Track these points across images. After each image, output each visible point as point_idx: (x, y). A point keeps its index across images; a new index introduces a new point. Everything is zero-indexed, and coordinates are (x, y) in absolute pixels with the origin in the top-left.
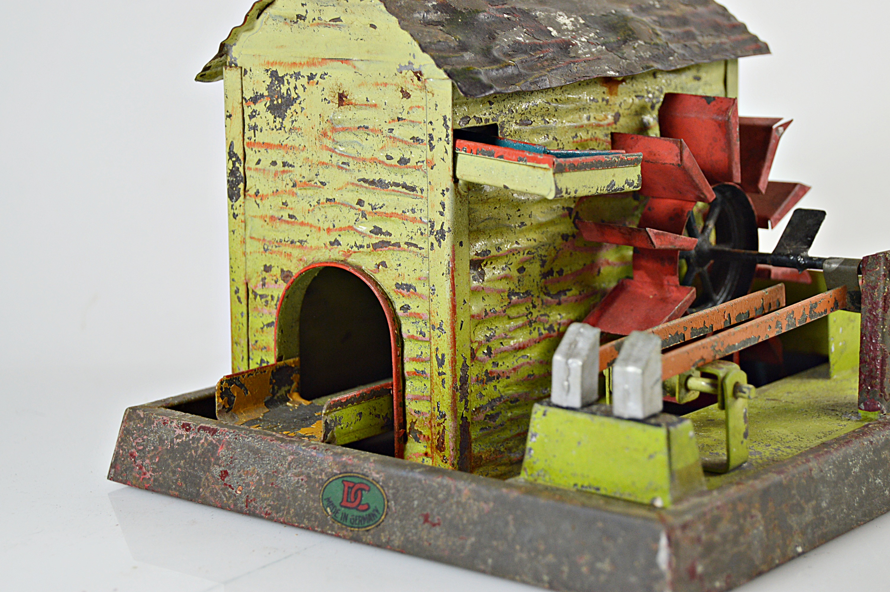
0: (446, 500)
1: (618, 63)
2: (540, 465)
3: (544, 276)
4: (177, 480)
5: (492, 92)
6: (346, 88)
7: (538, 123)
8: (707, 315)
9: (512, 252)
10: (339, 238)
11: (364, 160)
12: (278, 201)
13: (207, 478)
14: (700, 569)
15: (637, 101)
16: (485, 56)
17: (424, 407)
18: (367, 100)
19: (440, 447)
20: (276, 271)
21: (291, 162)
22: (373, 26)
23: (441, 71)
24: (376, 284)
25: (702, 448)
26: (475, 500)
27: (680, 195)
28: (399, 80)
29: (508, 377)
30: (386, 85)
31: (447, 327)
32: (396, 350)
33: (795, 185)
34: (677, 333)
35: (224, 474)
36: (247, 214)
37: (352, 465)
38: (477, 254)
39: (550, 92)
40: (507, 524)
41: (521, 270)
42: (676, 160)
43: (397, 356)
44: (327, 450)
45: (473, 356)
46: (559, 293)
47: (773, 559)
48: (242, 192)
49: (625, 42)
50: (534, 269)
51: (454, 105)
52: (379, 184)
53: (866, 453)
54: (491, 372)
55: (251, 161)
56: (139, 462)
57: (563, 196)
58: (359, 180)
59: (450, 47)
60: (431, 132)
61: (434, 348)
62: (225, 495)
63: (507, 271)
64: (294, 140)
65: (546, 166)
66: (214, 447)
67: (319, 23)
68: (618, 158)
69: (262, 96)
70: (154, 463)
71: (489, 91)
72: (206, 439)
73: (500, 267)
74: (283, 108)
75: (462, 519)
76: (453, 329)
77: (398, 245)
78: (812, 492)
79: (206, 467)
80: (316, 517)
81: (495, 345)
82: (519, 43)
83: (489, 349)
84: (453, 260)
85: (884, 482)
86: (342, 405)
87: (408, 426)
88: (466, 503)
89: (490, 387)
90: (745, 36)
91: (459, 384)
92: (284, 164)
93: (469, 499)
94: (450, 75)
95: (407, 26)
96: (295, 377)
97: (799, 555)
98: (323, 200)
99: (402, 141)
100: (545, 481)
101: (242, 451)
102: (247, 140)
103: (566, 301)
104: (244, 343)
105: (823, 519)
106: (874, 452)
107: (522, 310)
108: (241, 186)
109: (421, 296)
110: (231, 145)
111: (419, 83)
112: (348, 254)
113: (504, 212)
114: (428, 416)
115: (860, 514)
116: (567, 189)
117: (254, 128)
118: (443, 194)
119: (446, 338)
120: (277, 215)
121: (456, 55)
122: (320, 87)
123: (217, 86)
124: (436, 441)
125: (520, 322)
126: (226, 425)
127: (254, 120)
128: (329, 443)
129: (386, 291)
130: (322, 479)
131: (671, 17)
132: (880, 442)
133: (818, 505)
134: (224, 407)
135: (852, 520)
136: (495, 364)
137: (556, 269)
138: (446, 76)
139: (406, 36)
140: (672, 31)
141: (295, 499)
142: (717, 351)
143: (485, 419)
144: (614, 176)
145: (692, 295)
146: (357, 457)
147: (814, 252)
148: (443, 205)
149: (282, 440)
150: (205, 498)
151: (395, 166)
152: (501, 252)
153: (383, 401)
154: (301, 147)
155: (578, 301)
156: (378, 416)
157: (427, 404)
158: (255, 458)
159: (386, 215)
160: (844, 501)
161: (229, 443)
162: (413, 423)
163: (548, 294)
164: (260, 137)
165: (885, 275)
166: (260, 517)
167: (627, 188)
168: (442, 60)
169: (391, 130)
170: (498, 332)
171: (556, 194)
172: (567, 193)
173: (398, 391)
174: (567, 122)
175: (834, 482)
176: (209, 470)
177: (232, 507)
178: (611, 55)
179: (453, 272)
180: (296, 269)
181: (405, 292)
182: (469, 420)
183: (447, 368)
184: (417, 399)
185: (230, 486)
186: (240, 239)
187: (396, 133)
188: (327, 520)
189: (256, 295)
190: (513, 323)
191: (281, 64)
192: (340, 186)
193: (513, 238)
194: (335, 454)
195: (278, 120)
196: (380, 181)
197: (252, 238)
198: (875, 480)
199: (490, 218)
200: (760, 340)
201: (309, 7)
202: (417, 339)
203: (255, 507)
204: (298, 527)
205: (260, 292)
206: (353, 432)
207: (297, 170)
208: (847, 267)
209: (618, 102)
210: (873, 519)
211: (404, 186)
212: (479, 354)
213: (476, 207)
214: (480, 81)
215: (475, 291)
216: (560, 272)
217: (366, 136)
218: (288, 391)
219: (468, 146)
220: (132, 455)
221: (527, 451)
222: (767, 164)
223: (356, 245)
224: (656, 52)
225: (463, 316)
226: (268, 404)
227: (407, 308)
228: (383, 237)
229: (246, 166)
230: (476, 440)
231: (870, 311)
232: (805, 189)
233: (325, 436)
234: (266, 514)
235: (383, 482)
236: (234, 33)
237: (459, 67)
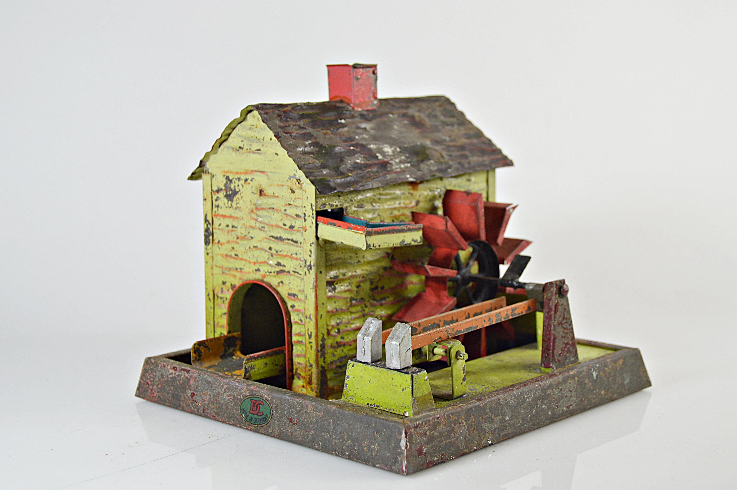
0: (300, 411)
1: (416, 174)
2: (351, 393)
3: (372, 290)
4: (169, 397)
5: (336, 191)
6: (264, 187)
7: (368, 206)
8: (454, 314)
9: (353, 277)
10: (260, 268)
11: (272, 226)
12: (230, 246)
13: (184, 397)
14: (425, 450)
15: (430, 193)
16: (336, 171)
17: (302, 360)
18: (274, 194)
19: (310, 383)
20: (228, 284)
21: (236, 225)
22: (277, 154)
23: (308, 180)
24: (278, 293)
25: (432, 386)
26: (314, 411)
27: (449, 246)
28: (289, 183)
29: (350, 345)
30: (283, 186)
31: (313, 318)
32: (288, 329)
33: (521, 241)
34: (434, 323)
35: (193, 394)
36: (214, 253)
37: (256, 391)
38: (331, 278)
39: (376, 190)
40: (329, 424)
41: (358, 286)
42: (444, 228)
43: (288, 332)
44: (244, 382)
45: (329, 333)
46: (382, 299)
47: (472, 447)
48: (211, 241)
49: (422, 161)
50: (366, 286)
51: (316, 198)
52: (280, 239)
53: (536, 391)
54: (340, 342)
55: (216, 225)
56: (151, 387)
57: (371, 248)
58: (270, 236)
59: (315, 166)
60: (305, 212)
61: (307, 328)
62: (193, 406)
63: (349, 287)
64: (237, 214)
65: (362, 232)
66: (188, 380)
67: (250, 151)
68: (406, 227)
69: (221, 189)
70: (158, 388)
71: (334, 191)
72: (185, 376)
73: (346, 285)
74: (232, 196)
75: (308, 421)
76: (316, 319)
77: (289, 272)
78: (500, 412)
79: (184, 391)
80: (237, 418)
81: (342, 327)
82: (357, 163)
83: (339, 330)
84: (316, 281)
85: (548, 407)
86: (256, 358)
87: (294, 371)
88: (310, 412)
89: (339, 350)
90: (499, 156)
91: (319, 348)
92: (233, 226)
93: (311, 410)
94: (313, 182)
95: (292, 155)
96: (239, 343)
97: (490, 445)
98: (252, 247)
99: (291, 216)
100: (353, 402)
101: (202, 382)
102: (214, 213)
103: (386, 304)
104: (212, 323)
105: (506, 426)
106: (542, 390)
107: (359, 308)
108: (211, 237)
109: (300, 300)
110: (206, 216)
111: (299, 186)
112: (264, 276)
113: (347, 255)
114: (304, 365)
115: (530, 424)
116: (373, 245)
117: (218, 206)
118: (311, 245)
119: (313, 323)
120: (229, 254)
121: (318, 171)
122: (250, 186)
123: (199, 183)
124: (308, 380)
125: (358, 315)
126: (195, 368)
127: (218, 202)
128: (247, 379)
129: (283, 296)
130: (241, 398)
131: (454, 146)
132: (546, 385)
133: (503, 418)
134: (196, 358)
135: (525, 427)
136: (342, 338)
137: (380, 286)
138: (310, 183)
139: (291, 160)
140: (454, 154)
141: (227, 409)
142: (449, 334)
143: (336, 368)
144: (404, 237)
145: (454, 302)
146: (259, 387)
147: (522, 279)
148: (311, 251)
149: (222, 377)
150: (183, 407)
151: (287, 230)
152: (345, 277)
153: (280, 357)
154: (241, 218)
155: (393, 303)
156: (277, 365)
157: (303, 359)
158: (208, 386)
159: (283, 256)
160: (520, 417)
161: (196, 378)
162: (297, 369)
163: (374, 300)
164: (221, 212)
165: (556, 293)
166: (209, 418)
167: (413, 243)
168: (309, 174)
169: (285, 210)
170: (344, 320)
171: (367, 247)
172: (373, 246)
173: (288, 351)
174: (386, 206)
175: (514, 406)
176: (185, 392)
177: (196, 412)
178: (413, 169)
179: (316, 287)
180: (238, 283)
181: (292, 298)
182: (326, 368)
183: (313, 340)
184: (298, 356)
185: (196, 401)
186: (210, 266)
187: (288, 212)
188: (243, 421)
189: (218, 297)
190: (354, 316)
191: (231, 172)
192: (260, 239)
193: (352, 269)
194: (248, 385)
195: (230, 202)
196: (280, 237)
197: (216, 266)
198: (542, 406)
199: (339, 259)
200: (478, 328)
201: (245, 142)
202: (298, 323)
203: (208, 413)
204: (228, 424)
205: (220, 295)
206: (262, 373)
207: (239, 230)
208: (537, 288)
209: (418, 195)
210: (540, 428)
211: (292, 240)
212: (333, 332)
213: (331, 252)
214: (329, 186)
215: (330, 298)
216: (382, 288)
217: (273, 213)
218: (234, 350)
219: (324, 220)
220: (148, 383)
221: (345, 386)
222: (503, 229)
223: (268, 272)
224: (440, 167)
225: (322, 311)
226: (222, 357)
227: (293, 306)
228: (281, 268)
229: (214, 227)
230: (331, 379)
231: (548, 313)
232: (528, 243)
233: (245, 375)
234: (213, 416)
235: (270, 400)
236: (207, 155)
237: (318, 178)
